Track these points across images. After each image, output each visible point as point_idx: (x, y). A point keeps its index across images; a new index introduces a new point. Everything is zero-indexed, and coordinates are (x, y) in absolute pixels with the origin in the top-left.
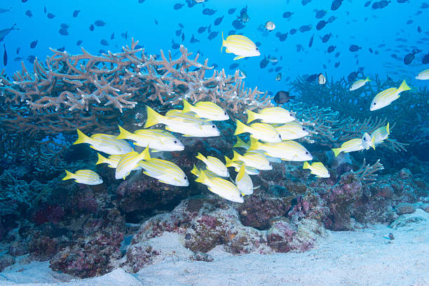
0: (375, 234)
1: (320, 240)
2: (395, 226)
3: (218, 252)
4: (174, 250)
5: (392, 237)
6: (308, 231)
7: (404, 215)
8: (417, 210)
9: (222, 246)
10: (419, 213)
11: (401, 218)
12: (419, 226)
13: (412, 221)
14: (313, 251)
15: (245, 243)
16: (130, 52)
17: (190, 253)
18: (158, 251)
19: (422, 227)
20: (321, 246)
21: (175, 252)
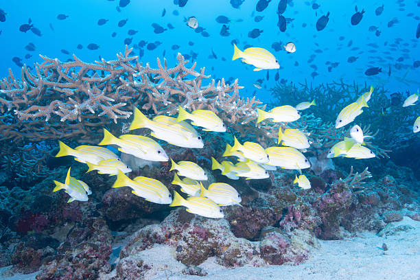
0: (366, 244)
1: (314, 251)
2: (384, 235)
3: (210, 264)
4: (166, 264)
5: (385, 248)
6: (301, 242)
7: (393, 223)
8: (404, 217)
9: (214, 259)
10: (407, 221)
11: (389, 226)
12: (409, 235)
13: (401, 229)
14: (308, 263)
15: (238, 256)
16: (124, 59)
17: (183, 267)
18: (149, 265)
19: (413, 237)
20: (316, 258)
21: (167, 266)
